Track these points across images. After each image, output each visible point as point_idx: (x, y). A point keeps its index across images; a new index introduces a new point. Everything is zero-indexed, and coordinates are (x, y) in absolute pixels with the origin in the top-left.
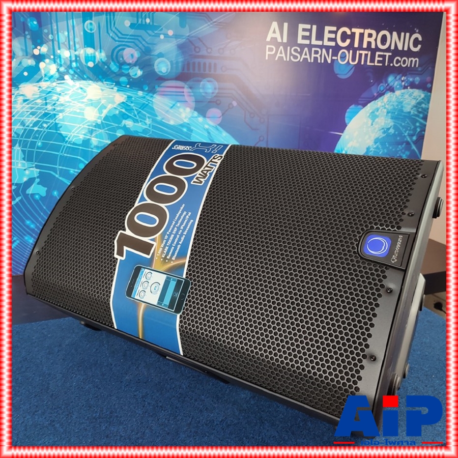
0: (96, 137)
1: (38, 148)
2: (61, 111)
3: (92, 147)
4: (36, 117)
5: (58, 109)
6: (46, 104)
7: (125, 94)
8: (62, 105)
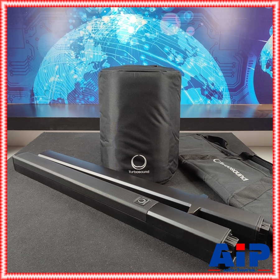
0: (133, 41)
1: (108, 46)
2: (119, 29)
3: (131, 46)
4: (108, 32)
5: (117, 27)
6: (112, 25)
7: (147, 20)
8: (119, 26)
